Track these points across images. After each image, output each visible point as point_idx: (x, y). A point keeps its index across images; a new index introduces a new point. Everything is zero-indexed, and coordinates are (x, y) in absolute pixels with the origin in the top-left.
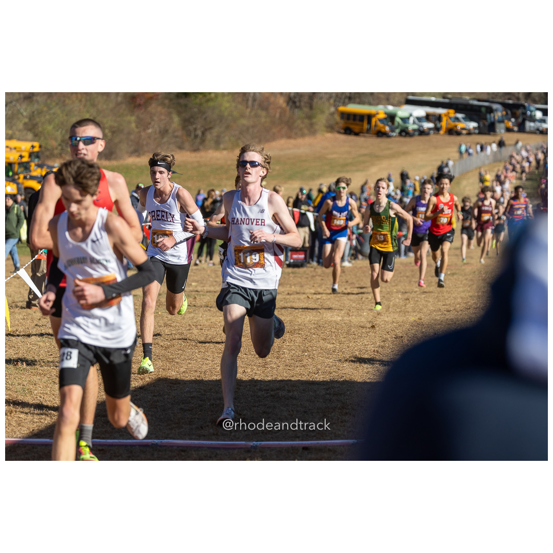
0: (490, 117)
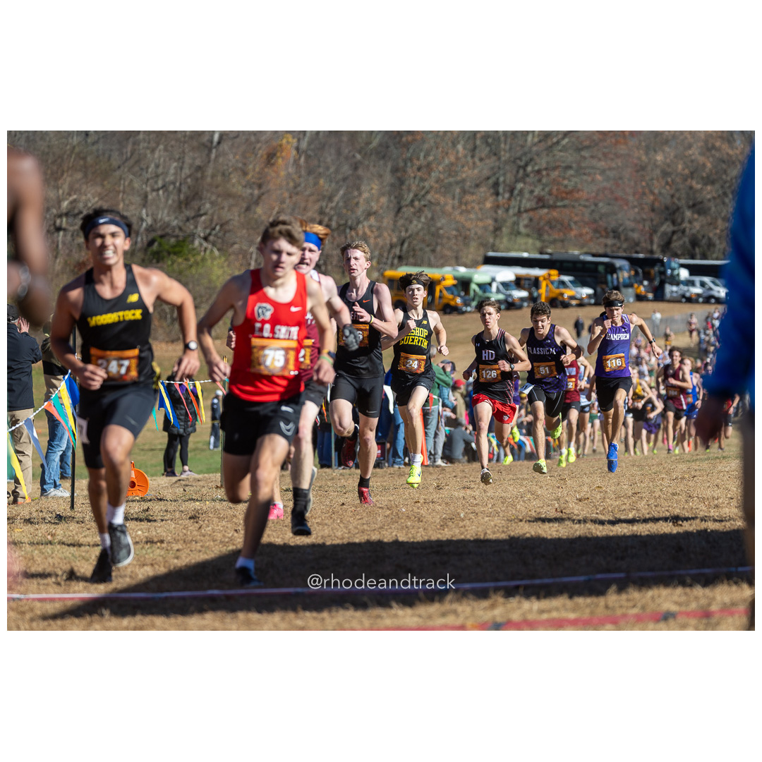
0: (612, 279)
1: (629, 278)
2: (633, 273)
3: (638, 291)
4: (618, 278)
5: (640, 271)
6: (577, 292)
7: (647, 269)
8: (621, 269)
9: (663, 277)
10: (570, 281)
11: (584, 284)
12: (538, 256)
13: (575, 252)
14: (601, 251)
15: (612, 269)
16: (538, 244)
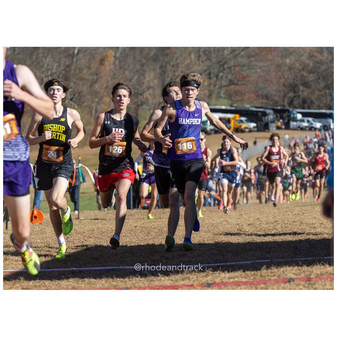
0: (265, 119)
1: (274, 118)
2: (275, 116)
3: (278, 125)
4: (268, 119)
5: (278, 115)
6: (249, 126)
7: (282, 114)
8: (269, 114)
9: (289, 118)
10: (246, 120)
11: (252, 121)
12: (229, 108)
13: (247, 106)
14: (260, 105)
15: (265, 114)
16: (230, 102)
